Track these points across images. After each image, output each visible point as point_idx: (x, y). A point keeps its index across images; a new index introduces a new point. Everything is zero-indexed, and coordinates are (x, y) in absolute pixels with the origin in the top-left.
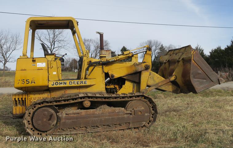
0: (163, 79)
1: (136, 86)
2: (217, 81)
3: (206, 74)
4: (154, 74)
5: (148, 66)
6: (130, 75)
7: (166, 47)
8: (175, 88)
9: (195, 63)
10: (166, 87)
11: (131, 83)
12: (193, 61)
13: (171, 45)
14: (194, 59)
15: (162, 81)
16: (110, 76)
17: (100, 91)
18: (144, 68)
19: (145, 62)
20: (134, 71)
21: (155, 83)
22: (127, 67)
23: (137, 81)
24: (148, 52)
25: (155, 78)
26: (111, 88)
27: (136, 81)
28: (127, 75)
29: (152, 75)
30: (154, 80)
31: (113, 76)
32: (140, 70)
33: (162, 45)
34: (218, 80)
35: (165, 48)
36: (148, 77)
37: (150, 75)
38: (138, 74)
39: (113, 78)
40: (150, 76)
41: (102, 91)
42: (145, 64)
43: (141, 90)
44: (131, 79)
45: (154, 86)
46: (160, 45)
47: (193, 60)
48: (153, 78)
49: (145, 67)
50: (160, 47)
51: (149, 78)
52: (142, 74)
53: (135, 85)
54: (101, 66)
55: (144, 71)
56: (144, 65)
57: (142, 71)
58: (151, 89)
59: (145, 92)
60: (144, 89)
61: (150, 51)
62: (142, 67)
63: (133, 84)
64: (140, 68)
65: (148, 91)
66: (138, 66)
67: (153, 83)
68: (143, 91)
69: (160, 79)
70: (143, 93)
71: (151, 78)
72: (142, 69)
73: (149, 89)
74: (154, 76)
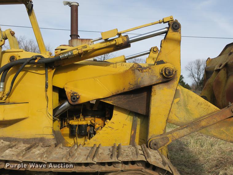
0: (213, 108)
1: (141, 123)
4: (188, 96)
5: (169, 72)
6: (120, 96)
10: (222, 129)
11: (129, 114)
15: (211, 115)
16: (69, 98)
17: (39, 137)
18: (159, 77)
19: (162, 62)
20: (132, 87)
21: (191, 119)
22: (115, 75)
23: (142, 111)
24: (171, 34)
25: (192, 106)
26: (79, 126)
27: (140, 112)
28: (113, 96)
29: (181, 96)
30: (187, 111)
31: (75, 97)
32: (146, 83)
36: (170, 103)
37: (175, 97)
38: (145, 94)
39: (77, 103)
40: (176, 100)
41: (44, 136)
42: (161, 66)
43: (149, 137)
44: (126, 107)
45: (186, 127)
48: (185, 105)
49: (161, 74)
51: (175, 106)
52: (152, 94)
53: (139, 121)
54: (43, 72)
55: (161, 86)
56: (158, 69)
57: (154, 86)
58: (177, 134)
59: (161, 143)
60: (159, 134)
61: (176, 32)
62: (154, 73)
63: (132, 117)
64: (148, 78)
65: (169, 140)
66: (141, 70)
67: (185, 119)
68: (154, 139)
69: (204, 107)
70: (155, 145)
71: (180, 104)
72: (153, 80)
73: (173, 136)
74: (187, 100)
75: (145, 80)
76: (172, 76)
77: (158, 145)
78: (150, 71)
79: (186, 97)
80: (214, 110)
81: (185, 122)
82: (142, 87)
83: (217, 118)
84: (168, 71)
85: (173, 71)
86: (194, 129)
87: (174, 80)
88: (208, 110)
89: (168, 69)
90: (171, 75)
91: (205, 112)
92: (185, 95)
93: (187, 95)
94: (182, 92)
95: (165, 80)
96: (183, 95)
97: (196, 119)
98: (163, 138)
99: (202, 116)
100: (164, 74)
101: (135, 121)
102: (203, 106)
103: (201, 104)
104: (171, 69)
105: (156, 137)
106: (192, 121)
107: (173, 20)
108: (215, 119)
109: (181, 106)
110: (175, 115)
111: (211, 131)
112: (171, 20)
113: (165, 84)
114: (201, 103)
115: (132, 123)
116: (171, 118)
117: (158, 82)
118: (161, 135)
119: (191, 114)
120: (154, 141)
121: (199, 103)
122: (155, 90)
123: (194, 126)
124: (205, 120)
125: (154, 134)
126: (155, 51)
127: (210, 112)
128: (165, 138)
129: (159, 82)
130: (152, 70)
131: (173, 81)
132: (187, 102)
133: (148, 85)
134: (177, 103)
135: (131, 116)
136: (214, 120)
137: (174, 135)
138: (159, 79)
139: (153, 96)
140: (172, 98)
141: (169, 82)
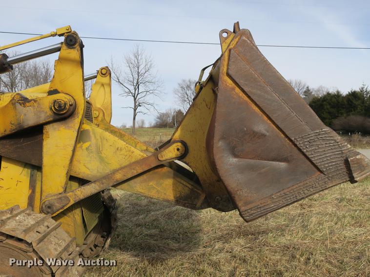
0: (138, 155)
2: (343, 166)
3: (287, 136)
4: (102, 139)
6: (4, 142)
7: (314, 89)
8: (186, 187)
9: (237, 90)
10: (151, 184)
11: (25, 167)
12: (229, 81)
13: (321, 87)
14: (231, 72)
18: (49, 113)
19: (56, 92)
20: (14, 127)
21: (107, 171)
24: (66, 52)
29: (93, 139)
33: (308, 87)
34: (347, 162)
35: (312, 92)
38: (40, 138)
40: (86, 145)
43: (43, 198)
44: (14, 156)
46: (306, 87)
47: (228, 75)
50: (305, 90)
53: (39, 175)
57: (46, 126)
58: (82, 192)
59: (57, 204)
60: (56, 192)
61: (73, 50)
62: (42, 108)
63: (29, 171)
64: (33, 114)
65: (70, 201)
66: (24, 104)
67: (98, 170)
68: (49, 200)
69: (125, 154)
70: (49, 207)
71: (91, 150)
72: (40, 117)
73: (75, 195)
74: (101, 144)
75: (30, 117)
76: (65, 112)
77: (53, 208)
78: (35, 104)
79: (100, 140)
80: (139, 157)
81: (98, 174)
82: (26, 127)
83: (137, 168)
84: (58, 105)
85: (65, 104)
86: (105, 184)
87: (74, 117)
88: (131, 157)
89: (58, 102)
90: (63, 110)
91: (127, 161)
92: (98, 137)
93: (100, 137)
94: (94, 134)
95: (57, 117)
96: (95, 137)
97: (114, 170)
98: (60, 198)
99: (122, 166)
100: (53, 108)
101: (33, 175)
102: (123, 152)
103: (121, 150)
104: (62, 101)
105: (52, 196)
106: (108, 173)
107: (70, 32)
108: (134, 169)
109: (92, 152)
110: (84, 165)
111: (135, 187)
112: (67, 31)
113: (61, 122)
114: (121, 148)
115: (29, 178)
116: (79, 169)
117: (47, 120)
118: (60, 194)
119: (108, 163)
120: (47, 203)
121: (118, 149)
122: (47, 132)
123: (104, 181)
124: (120, 171)
125: (50, 192)
126: (104, 73)
127: (133, 160)
128: (63, 198)
129: (49, 120)
130: (39, 104)
131: (73, 119)
132: (101, 147)
133: (33, 125)
134: (87, 149)
135: (28, 169)
136: (133, 171)
137: (76, 193)
138: (48, 116)
139: (45, 140)
140: (73, 142)
141: (67, 120)
